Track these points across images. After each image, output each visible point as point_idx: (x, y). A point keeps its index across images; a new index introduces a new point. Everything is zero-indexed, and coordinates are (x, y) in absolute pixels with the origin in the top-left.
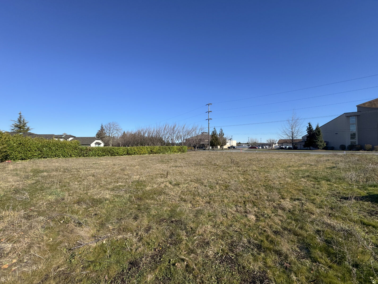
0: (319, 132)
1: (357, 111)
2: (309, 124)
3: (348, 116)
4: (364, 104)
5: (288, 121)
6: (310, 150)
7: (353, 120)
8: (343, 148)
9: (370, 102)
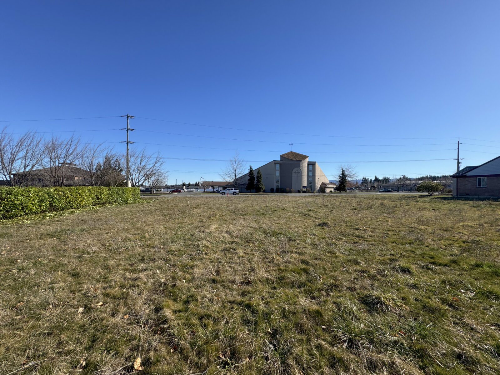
0: (261, 175)
1: (280, 160)
2: (251, 167)
3: (275, 162)
4: (284, 155)
5: (231, 161)
6: (251, 192)
7: (278, 167)
8: (272, 191)
9: (286, 154)
